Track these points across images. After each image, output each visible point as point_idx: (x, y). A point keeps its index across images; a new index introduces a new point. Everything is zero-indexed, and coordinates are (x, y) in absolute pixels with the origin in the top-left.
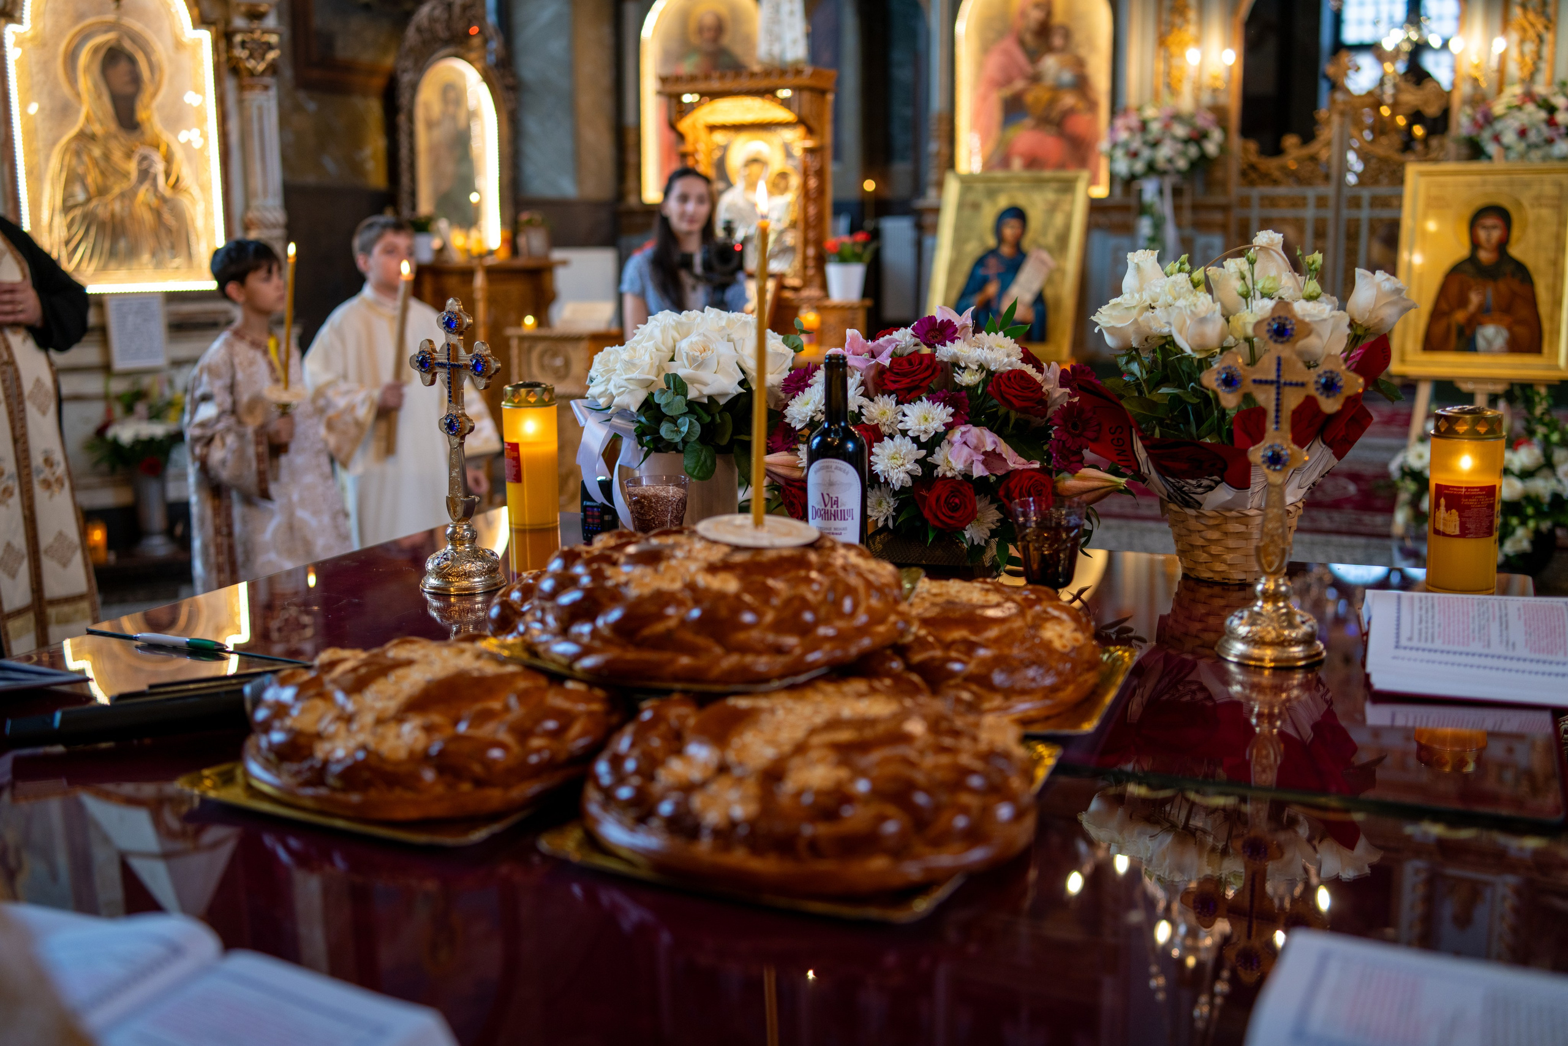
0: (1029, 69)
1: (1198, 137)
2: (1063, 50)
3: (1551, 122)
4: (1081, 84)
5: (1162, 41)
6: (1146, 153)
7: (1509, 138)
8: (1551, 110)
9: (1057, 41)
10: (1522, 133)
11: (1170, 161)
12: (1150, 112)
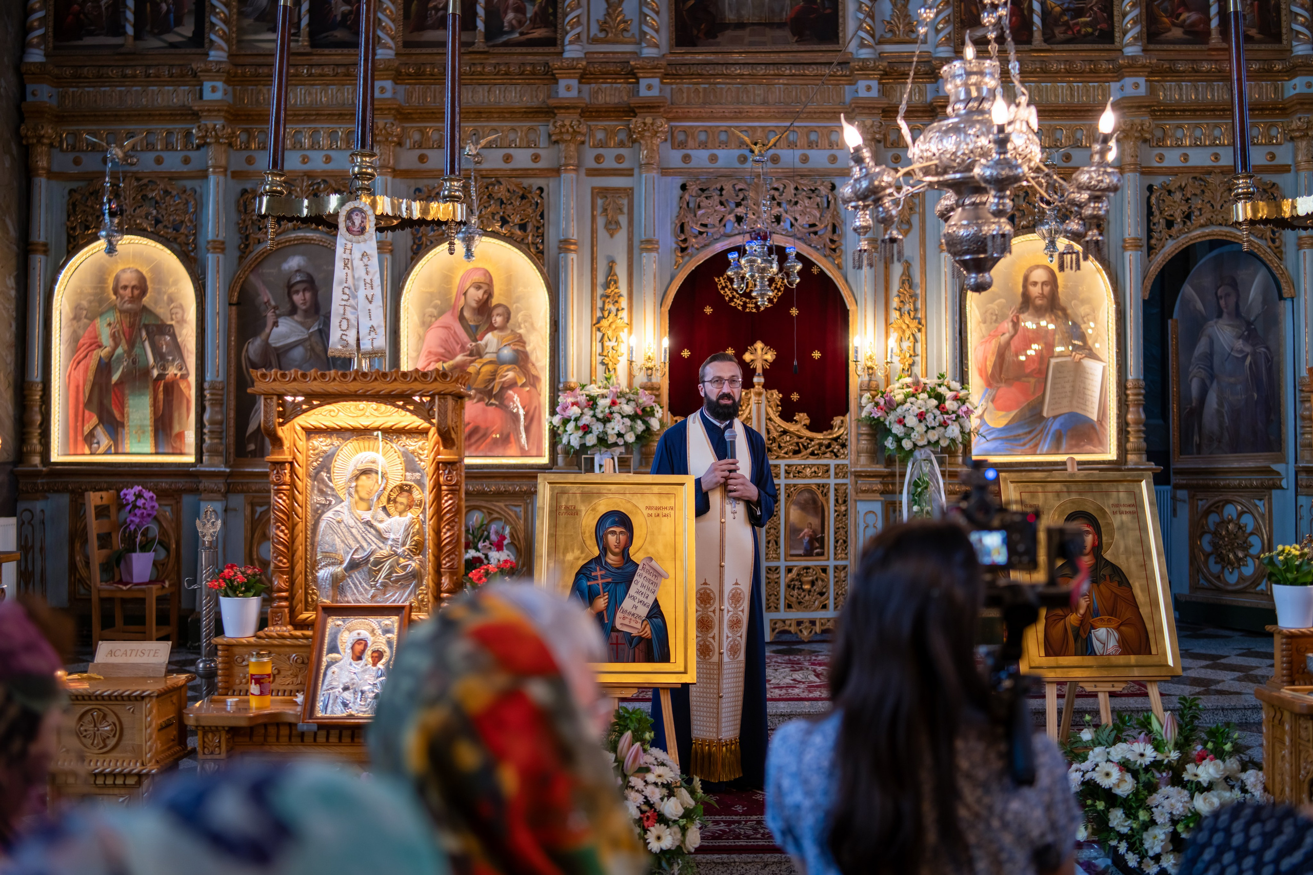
0: (470, 345)
1: (644, 414)
2: (502, 328)
3: (940, 407)
4: (521, 360)
5: (596, 324)
6: (597, 428)
7: (911, 421)
8: (940, 398)
9: (498, 320)
10: (921, 417)
11: (620, 435)
12: (594, 390)
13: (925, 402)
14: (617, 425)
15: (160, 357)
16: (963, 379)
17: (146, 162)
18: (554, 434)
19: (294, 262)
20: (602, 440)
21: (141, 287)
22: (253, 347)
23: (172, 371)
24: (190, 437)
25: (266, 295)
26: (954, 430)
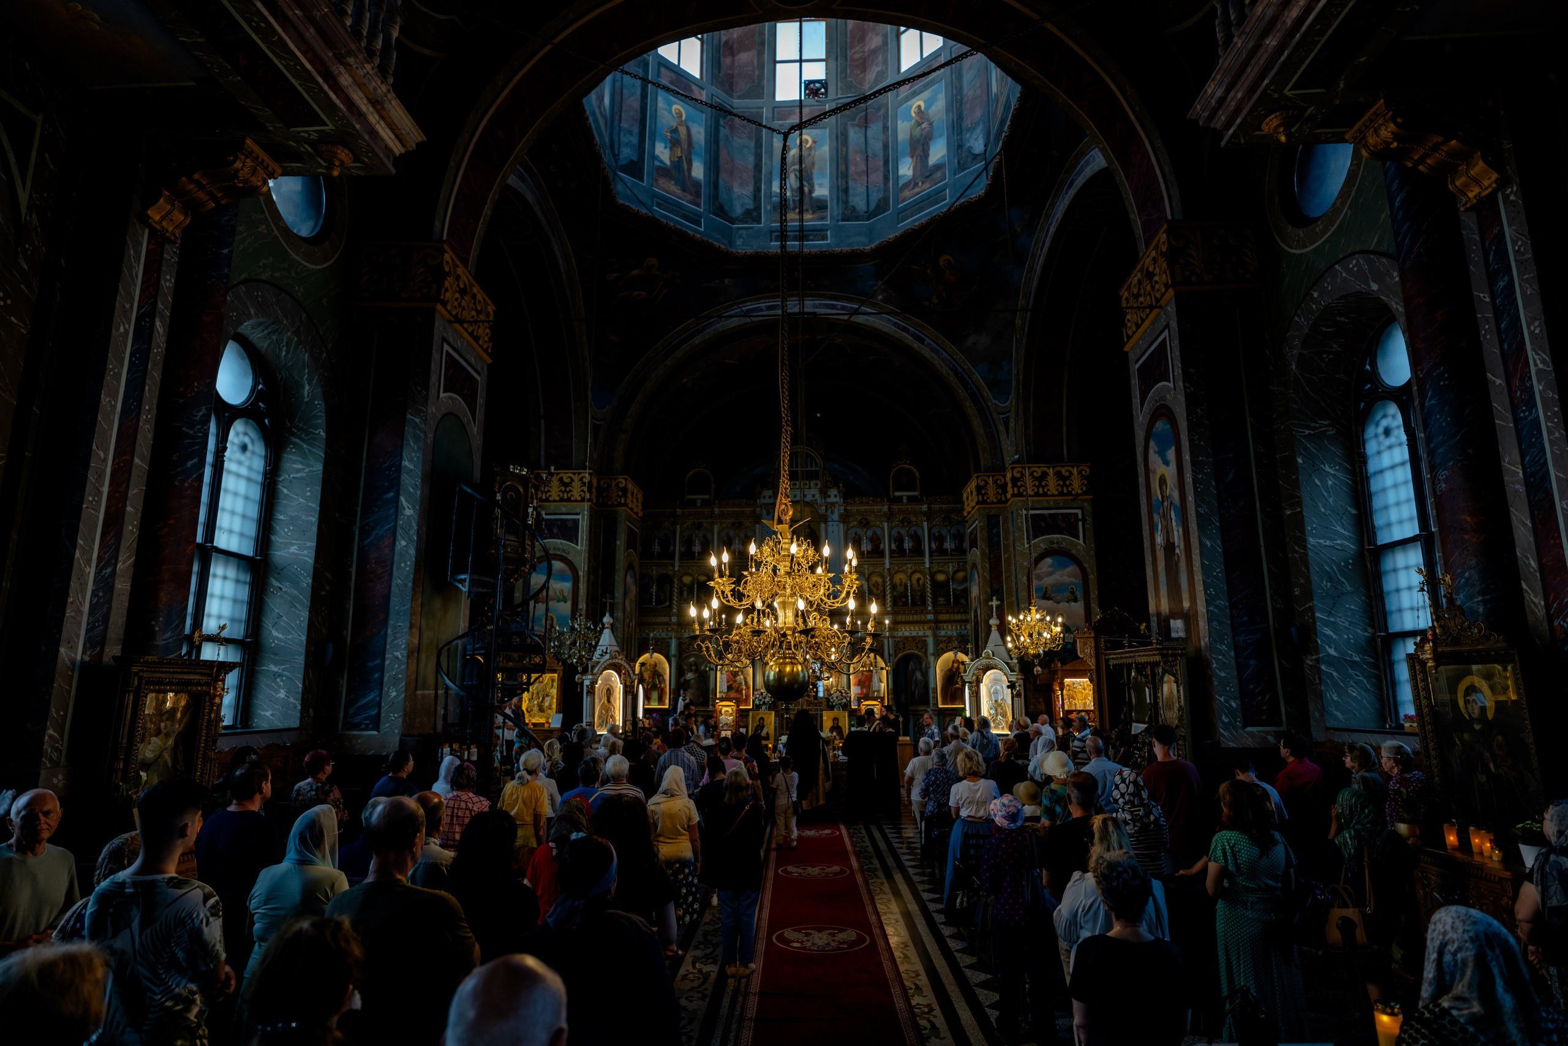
13: (838, 694)
14: (767, 700)
15: (660, 682)
16: (849, 688)
17: (658, 636)
18: (753, 701)
19: (692, 659)
20: (764, 703)
21: (656, 665)
22: (682, 680)
23: (663, 685)
24: (667, 701)
25: (685, 667)
26: (844, 701)
